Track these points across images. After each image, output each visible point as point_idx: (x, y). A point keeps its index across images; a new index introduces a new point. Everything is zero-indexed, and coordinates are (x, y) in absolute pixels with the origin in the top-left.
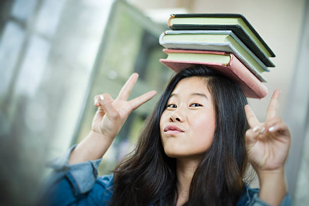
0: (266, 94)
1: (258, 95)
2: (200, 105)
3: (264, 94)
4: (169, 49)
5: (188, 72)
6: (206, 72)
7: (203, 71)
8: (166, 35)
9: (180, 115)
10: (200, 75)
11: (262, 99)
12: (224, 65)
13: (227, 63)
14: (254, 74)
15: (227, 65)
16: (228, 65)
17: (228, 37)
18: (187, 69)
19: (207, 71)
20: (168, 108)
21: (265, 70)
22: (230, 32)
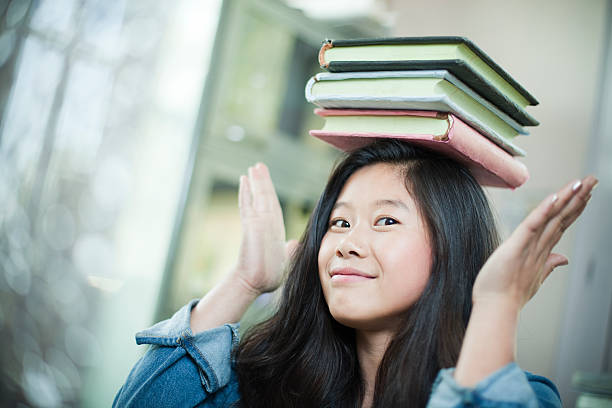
0: (525, 179)
1: (510, 183)
2: (395, 222)
3: (520, 180)
4: (326, 108)
5: (366, 154)
6: (402, 152)
7: (397, 152)
8: (317, 81)
9: (356, 245)
10: (391, 160)
11: (517, 189)
12: (437, 138)
13: (443, 133)
14: (498, 144)
15: (443, 139)
16: (446, 138)
17: (440, 83)
18: (364, 149)
19: (404, 150)
20: (333, 227)
21: (518, 132)
22: (444, 73)
